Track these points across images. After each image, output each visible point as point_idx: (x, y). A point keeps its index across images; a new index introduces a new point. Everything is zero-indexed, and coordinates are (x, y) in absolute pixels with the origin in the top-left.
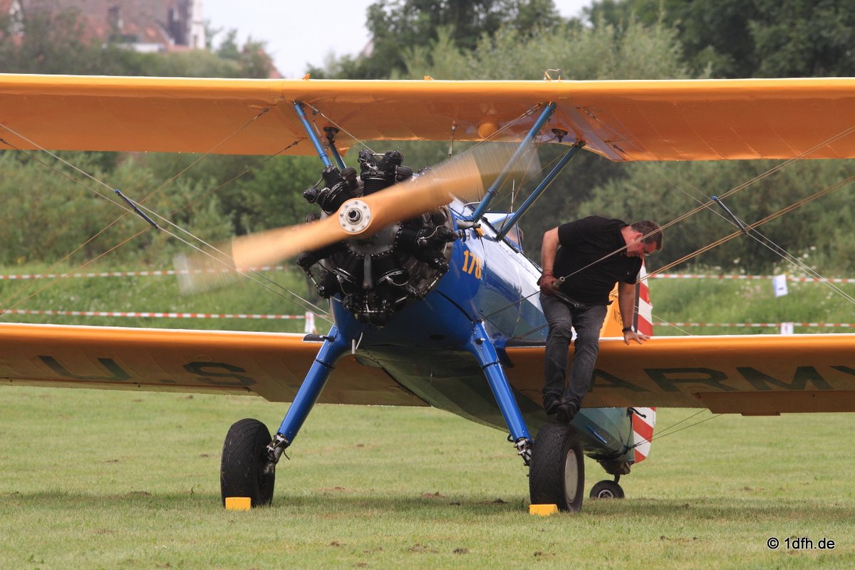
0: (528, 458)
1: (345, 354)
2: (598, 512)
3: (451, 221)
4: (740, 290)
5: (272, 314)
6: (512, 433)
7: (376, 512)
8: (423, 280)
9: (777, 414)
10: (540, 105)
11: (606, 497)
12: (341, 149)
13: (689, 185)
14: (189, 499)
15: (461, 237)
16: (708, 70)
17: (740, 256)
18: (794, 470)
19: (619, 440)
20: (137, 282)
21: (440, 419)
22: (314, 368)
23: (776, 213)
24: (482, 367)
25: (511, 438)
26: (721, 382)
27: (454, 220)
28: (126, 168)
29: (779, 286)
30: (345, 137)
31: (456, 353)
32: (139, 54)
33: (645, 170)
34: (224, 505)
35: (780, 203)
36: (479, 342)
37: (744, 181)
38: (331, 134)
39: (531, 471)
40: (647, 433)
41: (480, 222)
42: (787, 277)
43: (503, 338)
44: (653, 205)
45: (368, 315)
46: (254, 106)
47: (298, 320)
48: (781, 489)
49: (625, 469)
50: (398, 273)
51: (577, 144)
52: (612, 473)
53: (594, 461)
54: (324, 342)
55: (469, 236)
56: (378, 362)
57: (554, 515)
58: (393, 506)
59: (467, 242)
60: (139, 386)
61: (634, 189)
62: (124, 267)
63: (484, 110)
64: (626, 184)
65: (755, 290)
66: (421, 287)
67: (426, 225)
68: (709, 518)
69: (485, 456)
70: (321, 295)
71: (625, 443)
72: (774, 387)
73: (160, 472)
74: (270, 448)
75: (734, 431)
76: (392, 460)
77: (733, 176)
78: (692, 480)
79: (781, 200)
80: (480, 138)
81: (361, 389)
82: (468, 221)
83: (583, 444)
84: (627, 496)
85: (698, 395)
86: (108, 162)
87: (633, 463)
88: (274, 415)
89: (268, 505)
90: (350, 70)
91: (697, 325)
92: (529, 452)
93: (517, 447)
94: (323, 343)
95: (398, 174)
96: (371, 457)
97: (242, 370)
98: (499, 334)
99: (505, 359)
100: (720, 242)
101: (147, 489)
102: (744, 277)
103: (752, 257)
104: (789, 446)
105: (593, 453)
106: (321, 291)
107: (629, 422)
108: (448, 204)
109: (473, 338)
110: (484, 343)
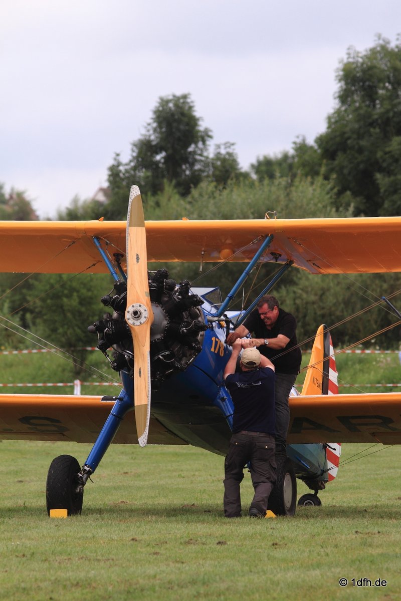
1: (130, 410)
3: (203, 317)
7: (154, 517)
8: (184, 358)
10: (262, 236)
11: (309, 505)
12: (125, 268)
14: (24, 511)
15: (210, 327)
16: (351, 211)
19: (317, 465)
22: (110, 419)
24: (225, 416)
26: (389, 425)
31: (207, 407)
34: (49, 514)
36: (223, 399)
38: (118, 258)
40: (336, 461)
46: (65, 240)
47: (69, 386)
49: (322, 486)
50: (167, 353)
51: (288, 263)
52: (313, 489)
55: (215, 327)
59: (214, 331)
63: (223, 241)
65: (386, 360)
66: (183, 362)
67: (185, 320)
69: (215, 479)
70: (114, 369)
71: (322, 468)
74: (80, 475)
76: (151, 482)
80: (221, 259)
82: (215, 317)
83: (295, 469)
84: (323, 504)
87: (327, 481)
89: (79, 514)
94: (116, 402)
95: (166, 285)
96: (136, 480)
97: (58, 421)
102: (379, 352)
103: (384, 338)
105: (300, 475)
106: (114, 366)
107: (325, 453)
108: (201, 305)
109: (218, 397)
110: (226, 401)
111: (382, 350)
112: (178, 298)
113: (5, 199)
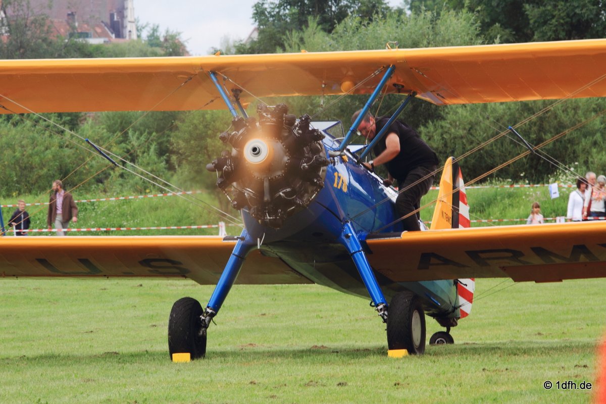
0: (385, 317)
1: (253, 249)
2: (436, 354)
3: (324, 151)
4: (525, 195)
5: (194, 225)
6: (374, 300)
7: (279, 360)
8: (306, 194)
9: (560, 280)
10: (384, 67)
11: (441, 343)
12: (244, 104)
13: (487, 122)
14: (146, 356)
15: (332, 163)
16: (498, 40)
17: (524, 172)
18: (572, 319)
19: (448, 302)
20: (98, 206)
22: (232, 260)
23: (549, 140)
24: (350, 254)
25: (373, 304)
26: (519, 259)
27: (327, 151)
28: (88, 128)
29: (553, 191)
30: (247, 96)
31: (331, 245)
32: (91, 45)
33: (456, 113)
34: (172, 359)
35: (551, 133)
36: (348, 237)
37: (525, 118)
38: (237, 94)
39: (388, 327)
40: (469, 297)
41: (345, 151)
42: (558, 184)
43: (364, 233)
44: (462, 137)
45: (268, 220)
46: (180, 76)
47: (213, 228)
48: (563, 333)
49: (454, 323)
50: (288, 190)
51: (411, 94)
52: (444, 326)
54: (238, 241)
55: (338, 162)
56: (276, 254)
57: (405, 357)
58: (291, 355)
59: (336, 166)
60: (108, 278)
61: (448, 126)
62: (88, 196)
63: (345, 73)
64: (443, 123)
65: (536, 194)
66: (305, 199)
67: (306, 155)
68: (515, 355)
69: (352, 319)
70: (234, 208)
71: (453, 304)
72: (558, 261)
73: (123, 338)
74: (203, 318)
76: (287, 323)
77: (517, 115)
78: (500, 329)
79: (552, 130)
80: (342, 92)
81: (265, 273)
82: (336, 151)
83: (424, 306)
84: (455, 342)
85: (504, 268)
86: (74, 122)
87: (459, 318)
88: (204, 294)
89: (203, 358)
91: (497, 220)
92: (386, 313)
93: (378, 310)
94: (236, 242)
95: (286, 120)
96: (272, 322)
97: (180, 263)
98: (362, 231)
99: (366, 248)
100: (510, 162)
101: (117, 350)
102: (528, 186)
103: (533, 171)
104: (567, 303)
105: (431, 312)
106: (234, 205)
107: (456, 290)
108: (322, 140)
109: (343, 234)
110: (351, 237)
111: (531, 184)
112: (298, 133)
113: (161, 41)
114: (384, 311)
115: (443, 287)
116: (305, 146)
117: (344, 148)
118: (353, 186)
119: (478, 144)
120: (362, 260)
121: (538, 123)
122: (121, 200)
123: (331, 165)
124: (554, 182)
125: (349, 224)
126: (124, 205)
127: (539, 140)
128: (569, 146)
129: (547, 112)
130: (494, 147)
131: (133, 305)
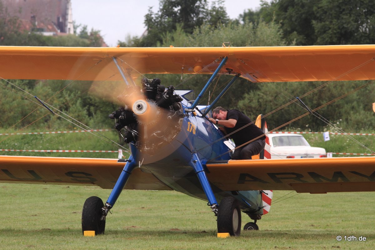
0: (217, 213)
1: (136, 168)
2: (247, 236)
3: (182, 109)
4: (309, 138)
5: (104, 150)
6: (210, 202)
8: (170, 135)
9: (326, 193)
10: (220, 58)
11: (251, 229)
12: (134, 78)
13: (286, 92)
16: (294, 42)
17: (308, 124)
18: (333, 217)
20: (45, 136)
21: (178, 196)
22: (123, 174)
23: (325, 104)
24: (196, 173)
25: (209, 204)
26: (301, 179)
27: (184, 108)
28: (39, 87)
29: (326, 137)
30: (135, 72)
31: (185, 167)
32: (45, 36)
33: (267, 86)
35: (326, 100)
36: (195, 162)
37: (310, 90)
39: (218, 218)
40: (269, 201)
41: (195, 109)
42: (329, 132)
43: (205, 160)
44: (271, 101)
45: (146, 150)
46: (95, 59)
47: (115, 153)
48: (327, 225)
49: (259, 217)
51: (237, 75)
52: (253, 219)
53: (245, 214)
54: (127, 163)
56: (150, 171)
57: (228, 238)
60: (46, 183)
61: (262, 94)
62: (38, 130)
63: (196, 60)
64: (259, 93)
66: (169, 138)
67: (171, 111)
68: (296, 238)
69: (198, 212)
70: (125, 142)
71: (259, 206)
72: (324, 181)
73: (55, 220)
74: (103, 209)
75: (307, 200)
76: (157, 214)
77: (306, 89)
78: (289, 222)
79: (327, 99)
80: (195, 72)
81: (143, 183)
82: (189, 109)
83: (240, 206)
84: (260, 229)
85: (291, 185)
86: (31, 84)
87: (262, 214)
88: (105, 194)
89: (102, 234)
90: (138, 43)
92: (217, 210)
93: (212, 208)
95: (159, 88)
96: (148, 213)
97: (90, 175)
98: (204, 159)
99: (206, 169)
100: (300, 117)
101: (50, 227)
102: (311, 133)
103: (314, 124)
104: (331, 207)
105: (245, 210)
106: (125, 140)
107: (261, 197)
108: (181, 101)
109: (192, 160)
110: (197, 162)
111: (313, 132)
112: (166, 97)
113: (88, 36)
114: (216, 208)
115: (252, 195)
116: (170, 105)
117: (194, 107)
118: (199, 131)
119: (281, 106)
120: (203, 176)
121: (318, 94)
122: (59, 133)
123: (186, 117)
124: (327, 131)
125: (196, 154)
126: (60, 136)
127: (319, 105)
128: (337, 109)
129: (324, 87)
130: (290, 108)
131: (63, 199)
